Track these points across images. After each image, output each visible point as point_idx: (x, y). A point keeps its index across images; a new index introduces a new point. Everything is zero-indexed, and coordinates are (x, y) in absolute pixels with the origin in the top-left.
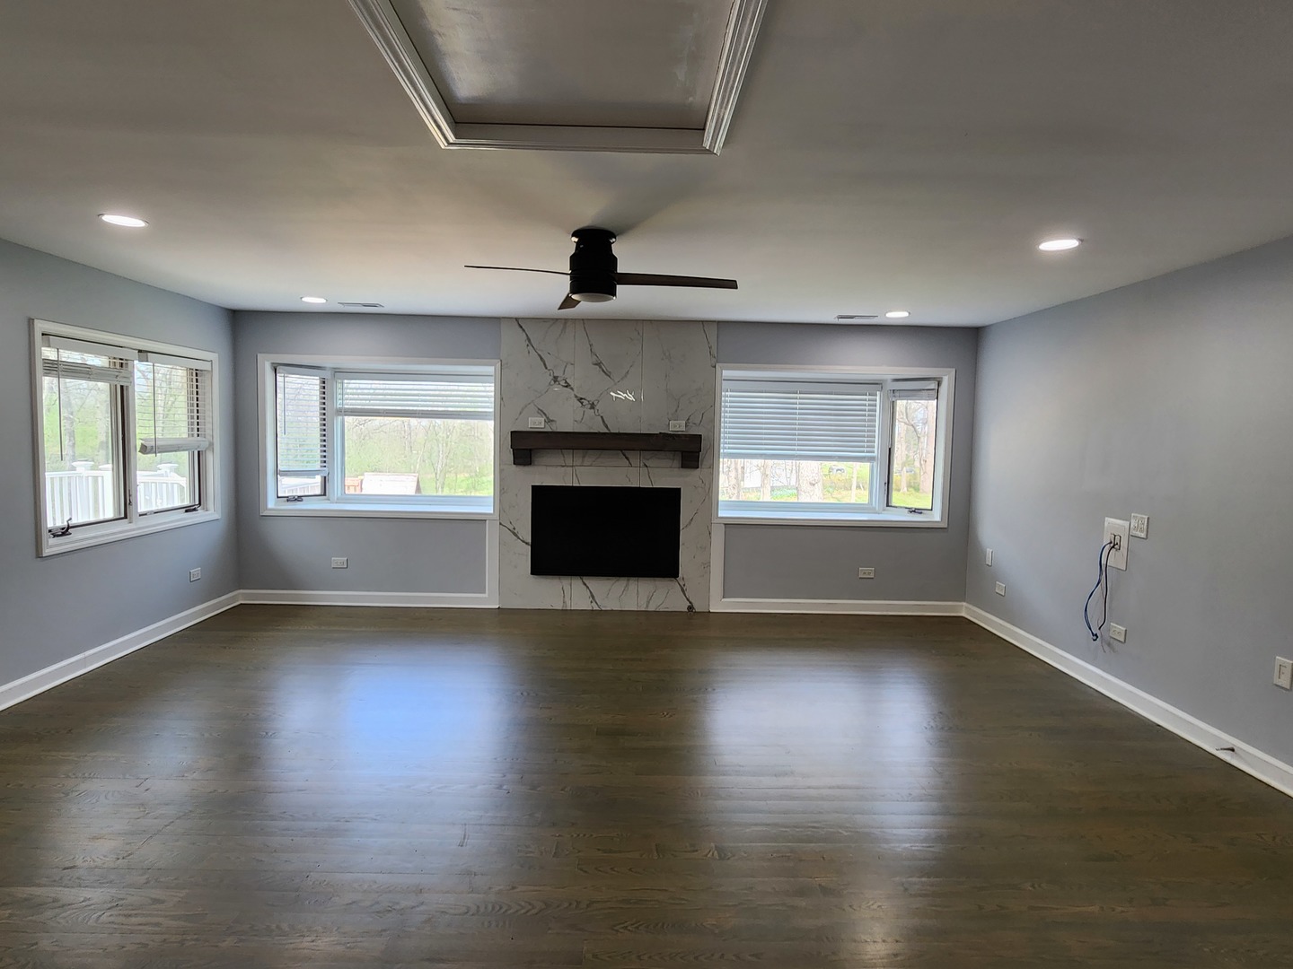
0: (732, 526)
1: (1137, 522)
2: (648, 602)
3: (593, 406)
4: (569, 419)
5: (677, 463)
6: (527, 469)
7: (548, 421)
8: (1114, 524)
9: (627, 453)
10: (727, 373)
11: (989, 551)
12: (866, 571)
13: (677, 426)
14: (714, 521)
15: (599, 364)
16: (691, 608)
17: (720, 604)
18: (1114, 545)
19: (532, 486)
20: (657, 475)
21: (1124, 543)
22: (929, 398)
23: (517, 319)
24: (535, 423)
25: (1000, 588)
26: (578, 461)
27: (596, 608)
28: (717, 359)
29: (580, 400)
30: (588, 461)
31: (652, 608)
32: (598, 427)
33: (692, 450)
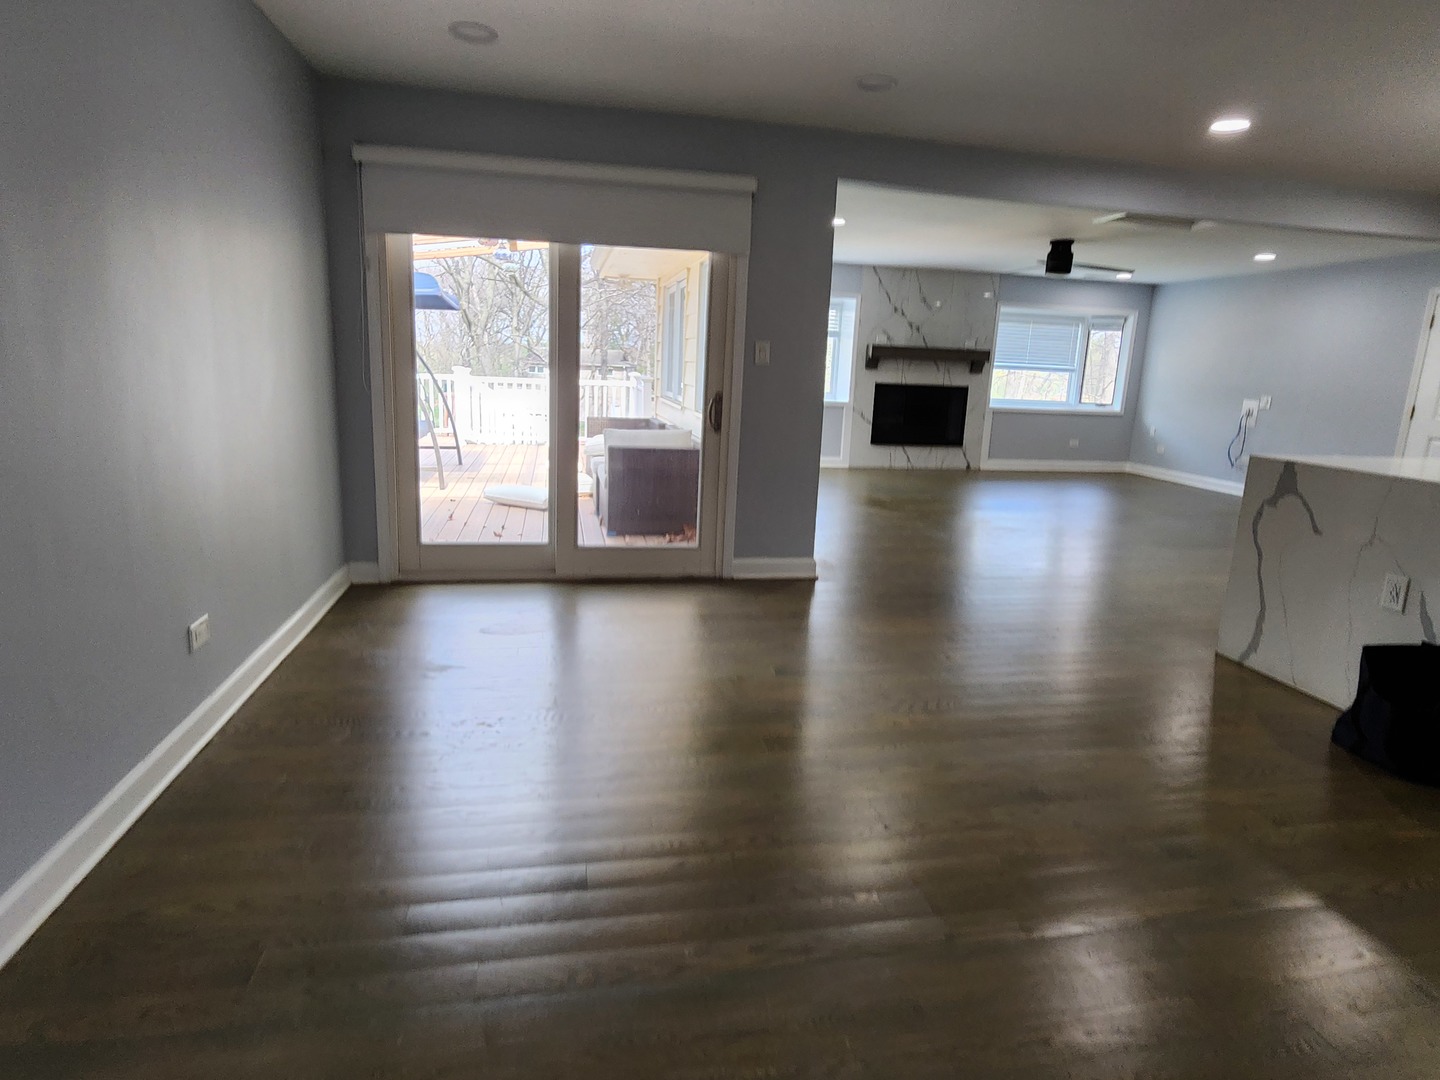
0: (997, 413)
1: (1266, 401)
2: (944, 461)
3: (918, 329)
4: (901, 338)
5: (968, 370)
6: (874, 371)
7: (889, 338)
8: (1249, 404)
9: (937, 362)
10: (1003, 309)
12: (1074, 443)
13: (969, 345)
14: (987, 410)
15: (924, 300)
16: (968, 467)
17: (987, 464)
18: (1249, 414)
19: (876, 384)
20: (956, 377)
21: (1255, 413)
22: (1118, 330)
23: (874, 268)
24: (881, 340)
25: (1161, 449)
26: (906, 368)
27: (910, 466)
28: (998, 299)
29: (910, 324)
30: (912, 368)
31: (945, 466)
32: (920, 344)
33: (978, 361)
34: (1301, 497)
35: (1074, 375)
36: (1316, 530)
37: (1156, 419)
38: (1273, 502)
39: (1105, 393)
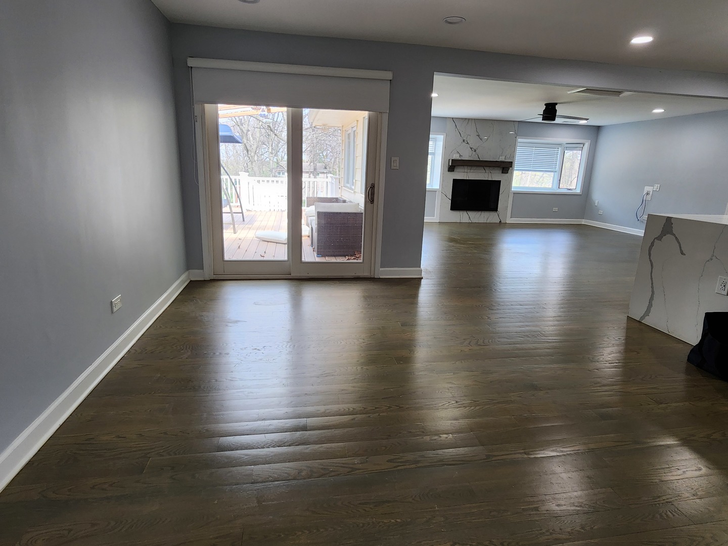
0: (515, 193)
1: (656, 187)
2: (488, 219)
3: (475, 151)
4: (467, 156)
5: (501, 172)
6: (452, 173)
7: (460, 156)
8: (647, 189)
9: (485, 168)
10: (519, 140)
11: (597, 202)
12: (555, 209)
13: (502, 159)
14: (510, 192)
15: (478, 136)
16: (500, 222)
17: (509, 220)
18: (648, 194)
19: (453, 179)
20: (495, 176)
21: (651, 193)
22: (580, 150)
23: (453, 118)
24: (456, 157)
25: (601, 212)
26: (469, 171)
27: (470, 222)
28: (517, 135)
29: (471, 148)
30: (472, 171)
31: (488, 221)
32: (476, 158)
33: (506, 167)
34: (674, 235)
35: (556, 173)
36: (682, 253)
37: (599, 197)
38: (659, 238)
39: (572, 183)
